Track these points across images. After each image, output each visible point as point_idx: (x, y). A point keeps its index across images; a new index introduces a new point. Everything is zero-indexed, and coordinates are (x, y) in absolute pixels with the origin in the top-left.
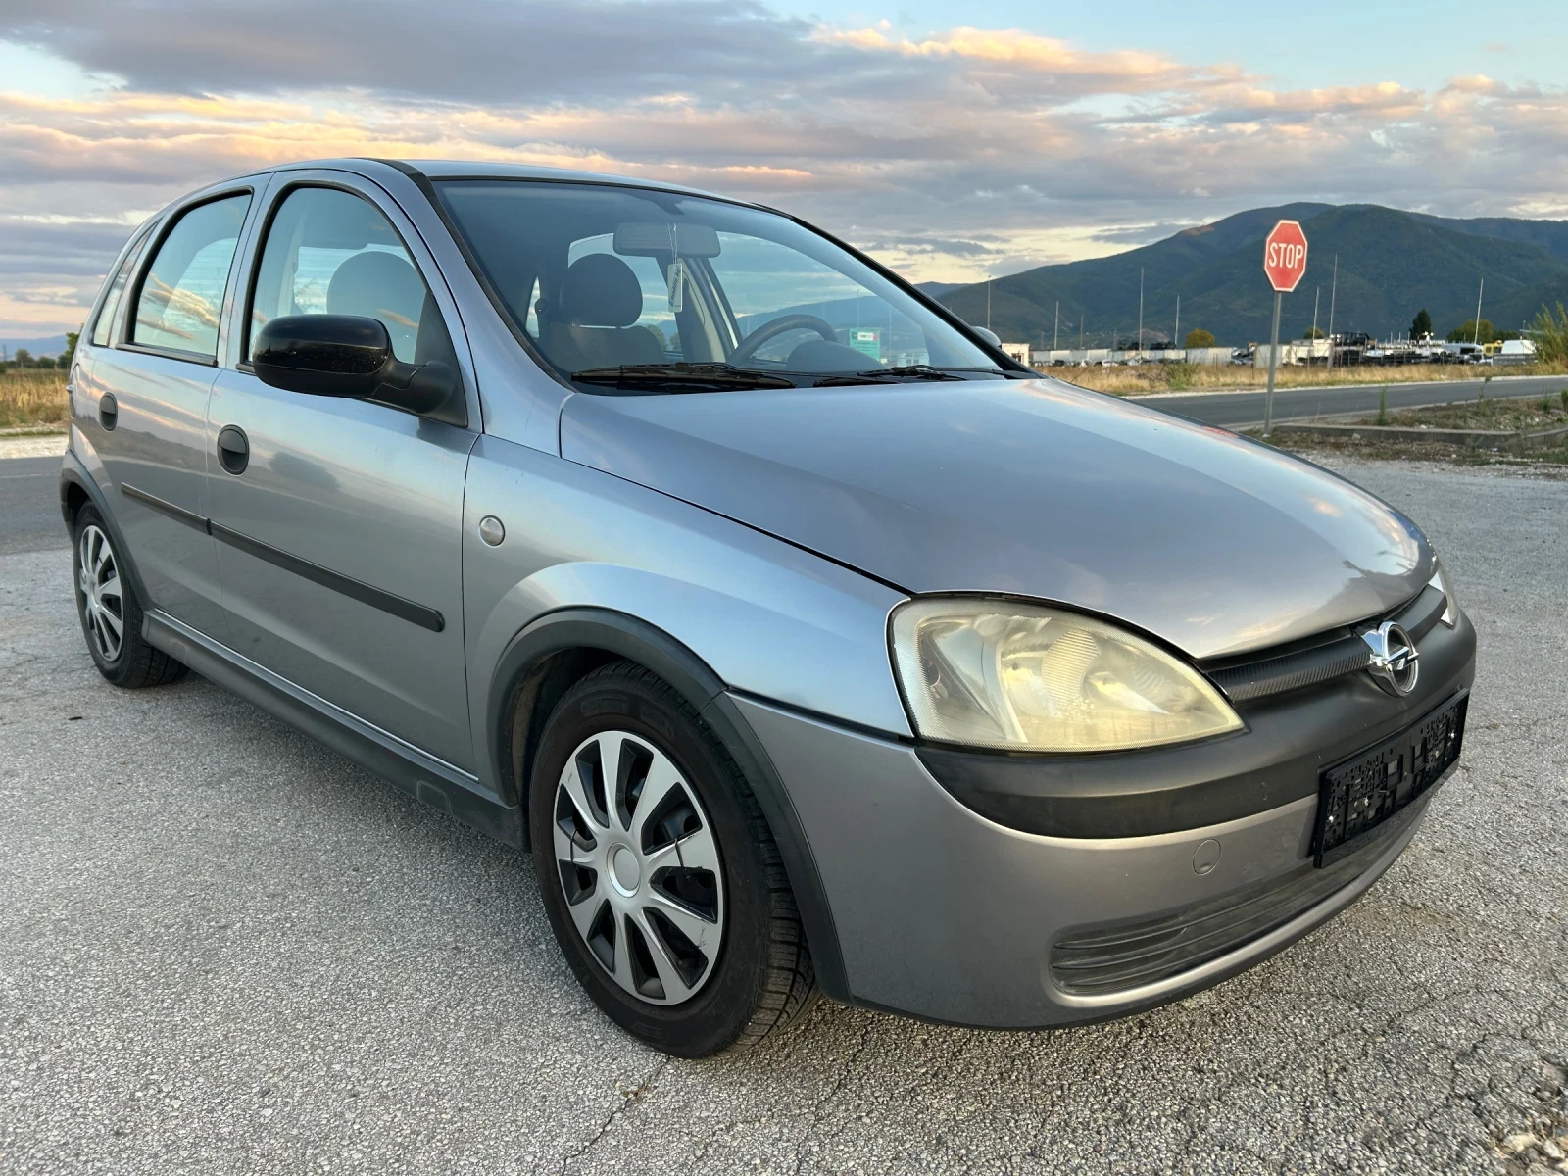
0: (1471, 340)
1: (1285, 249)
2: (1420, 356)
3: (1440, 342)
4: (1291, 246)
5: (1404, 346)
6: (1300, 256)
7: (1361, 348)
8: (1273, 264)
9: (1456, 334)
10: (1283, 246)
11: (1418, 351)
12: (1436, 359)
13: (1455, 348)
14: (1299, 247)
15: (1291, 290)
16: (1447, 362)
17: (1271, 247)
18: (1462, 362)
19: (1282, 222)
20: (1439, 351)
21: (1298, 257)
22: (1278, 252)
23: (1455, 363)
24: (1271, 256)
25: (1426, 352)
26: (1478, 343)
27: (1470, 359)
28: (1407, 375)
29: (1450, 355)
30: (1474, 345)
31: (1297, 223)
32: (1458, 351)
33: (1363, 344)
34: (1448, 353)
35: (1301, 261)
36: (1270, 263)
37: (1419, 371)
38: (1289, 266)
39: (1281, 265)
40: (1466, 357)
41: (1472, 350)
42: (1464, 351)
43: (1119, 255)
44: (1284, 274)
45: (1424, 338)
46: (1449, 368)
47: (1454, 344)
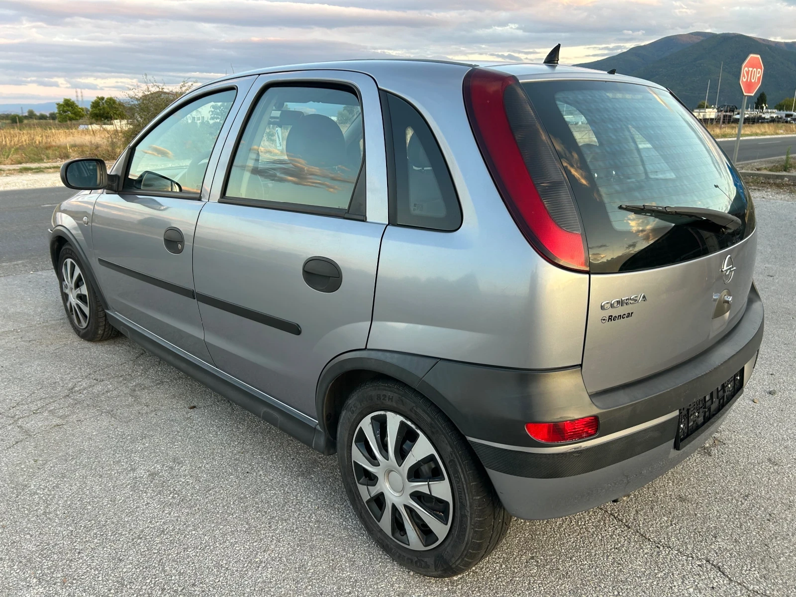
0: (791, 110)
1: (752, 71)
2: (764, 118)
3: (774, 111)
4: (755, 69)
5: (755, 113)
6: (759, 75)
7: (732, 114)
8: (744, 80)
9: (780, 105)
10: (751, 69)
11: (763, 116)
12: (772, 120)
13: (783, 114)
14: (759, 70)
15: (753, 95)
16: (778, 122)
17: (745, 69)
18: (787, 122)
19: (752, 55)
20: (774, 116)
21: (758, 75)
22: (748, 73)
23: (783, 122)
24: (744, 76)
25: (767, 116)
26: (794, 111)
27: (791, 120)
28: (763, 130)
29: (781, 118)
30: (792, 112)
31: (759, 56)
32: (784, 116)
33: (733, 111)
34: (779, 116)
35: (759, 78)
36: (743, 79)
37: (769, 128)
38: (753, 81)
39: (749, 80)
40: (789, 119)
41: (792, 115)
42: (787, 116)
43: (598, 61)
44: (749, 85)
45: (762, 108)
46: (780, 125)
47: (782, 112)
